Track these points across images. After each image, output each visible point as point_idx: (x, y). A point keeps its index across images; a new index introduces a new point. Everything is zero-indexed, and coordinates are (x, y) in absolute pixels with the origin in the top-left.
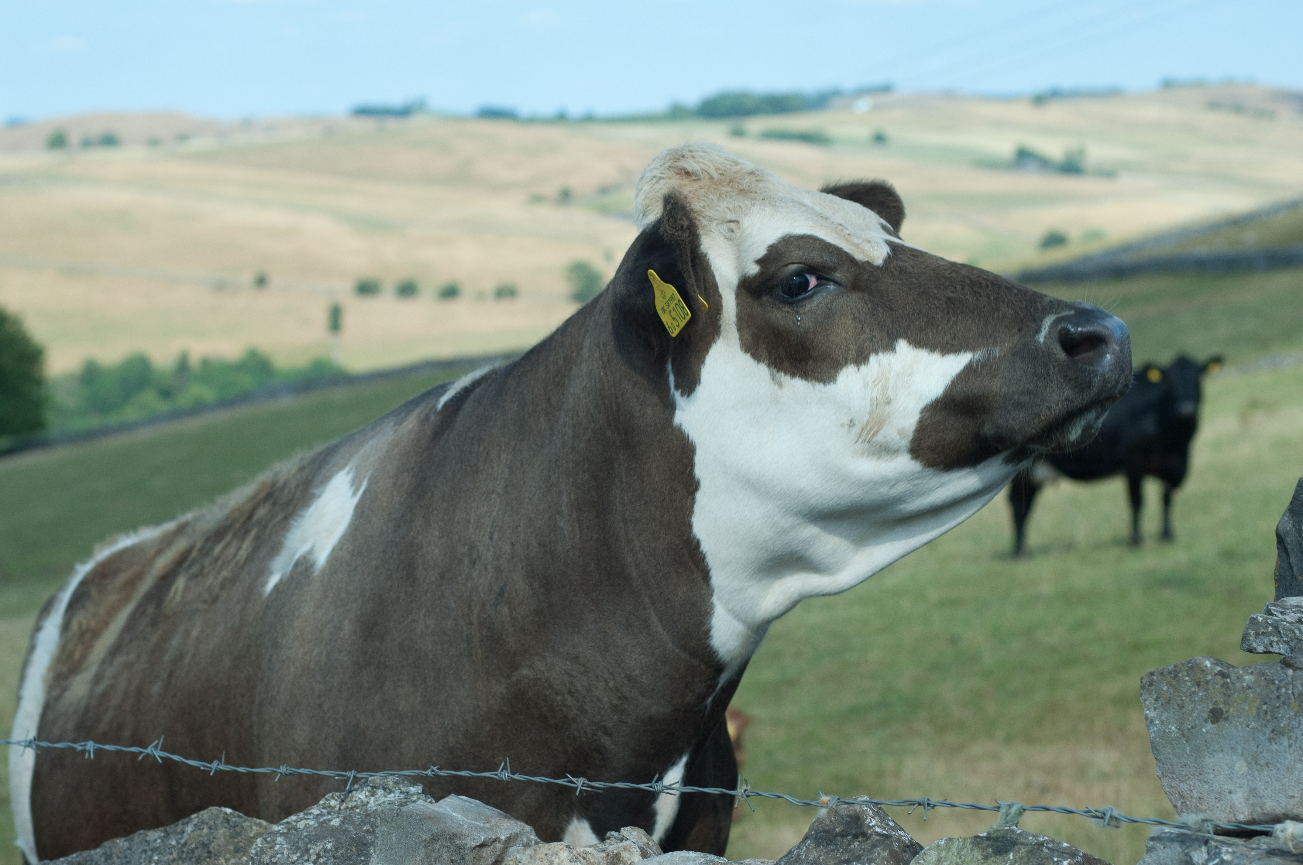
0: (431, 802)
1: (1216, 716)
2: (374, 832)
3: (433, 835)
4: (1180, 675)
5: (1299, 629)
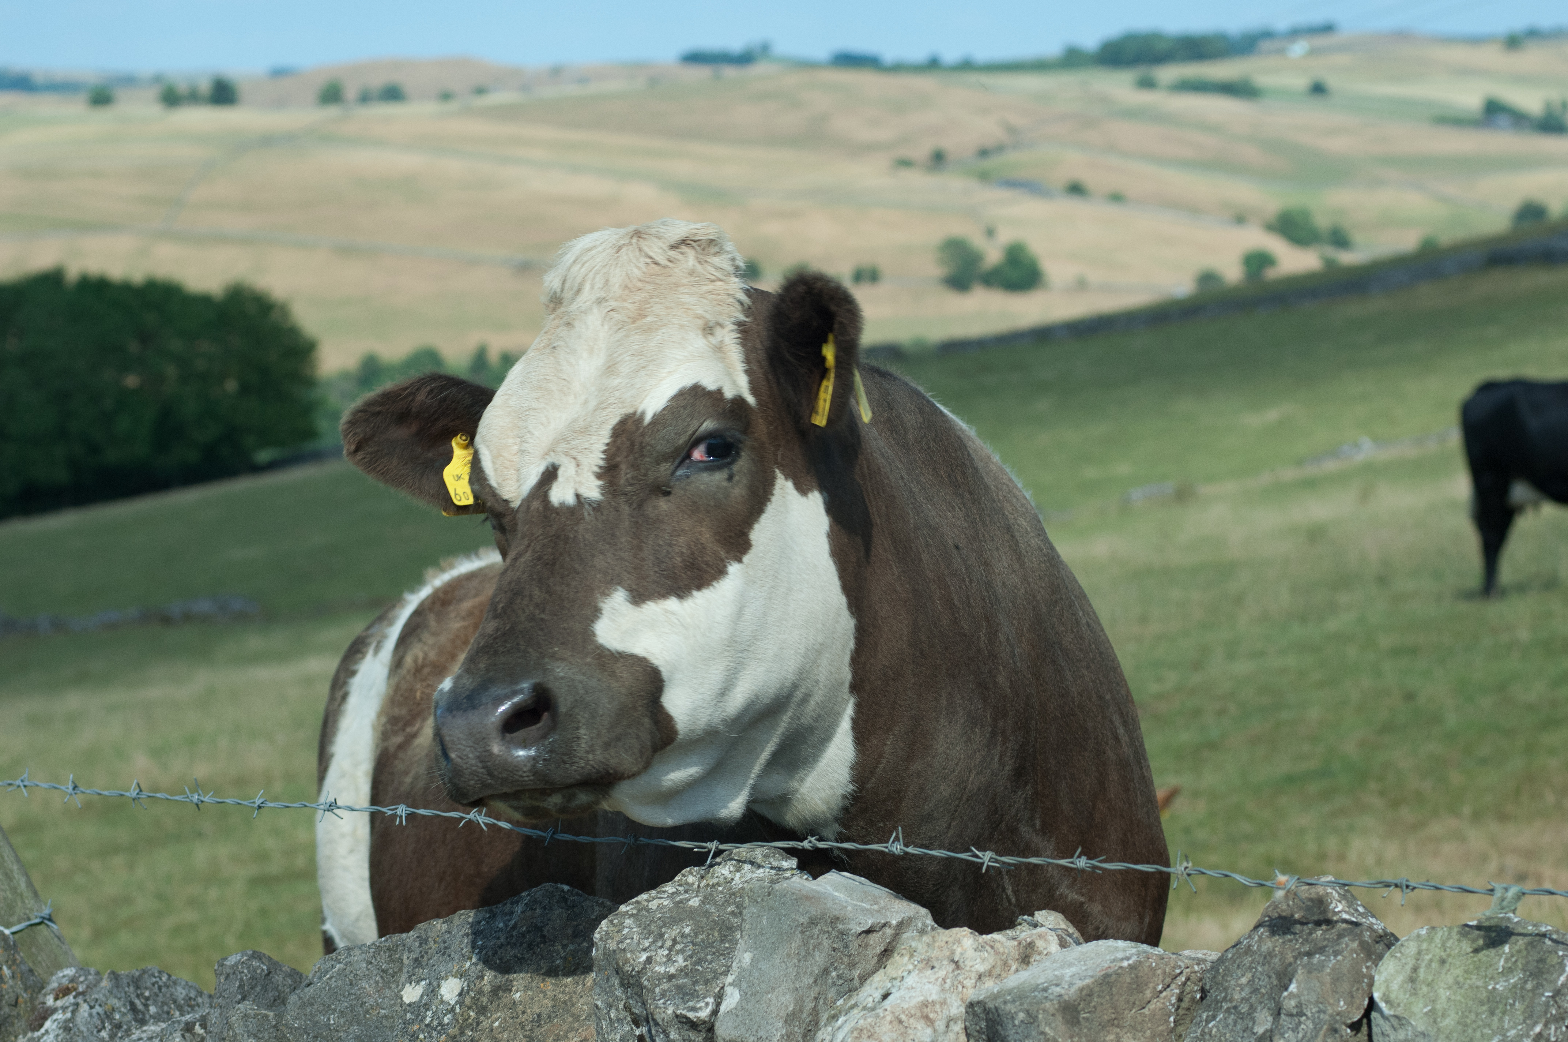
0: (807, 879)
2: (741, 913)
3: (811, 918)
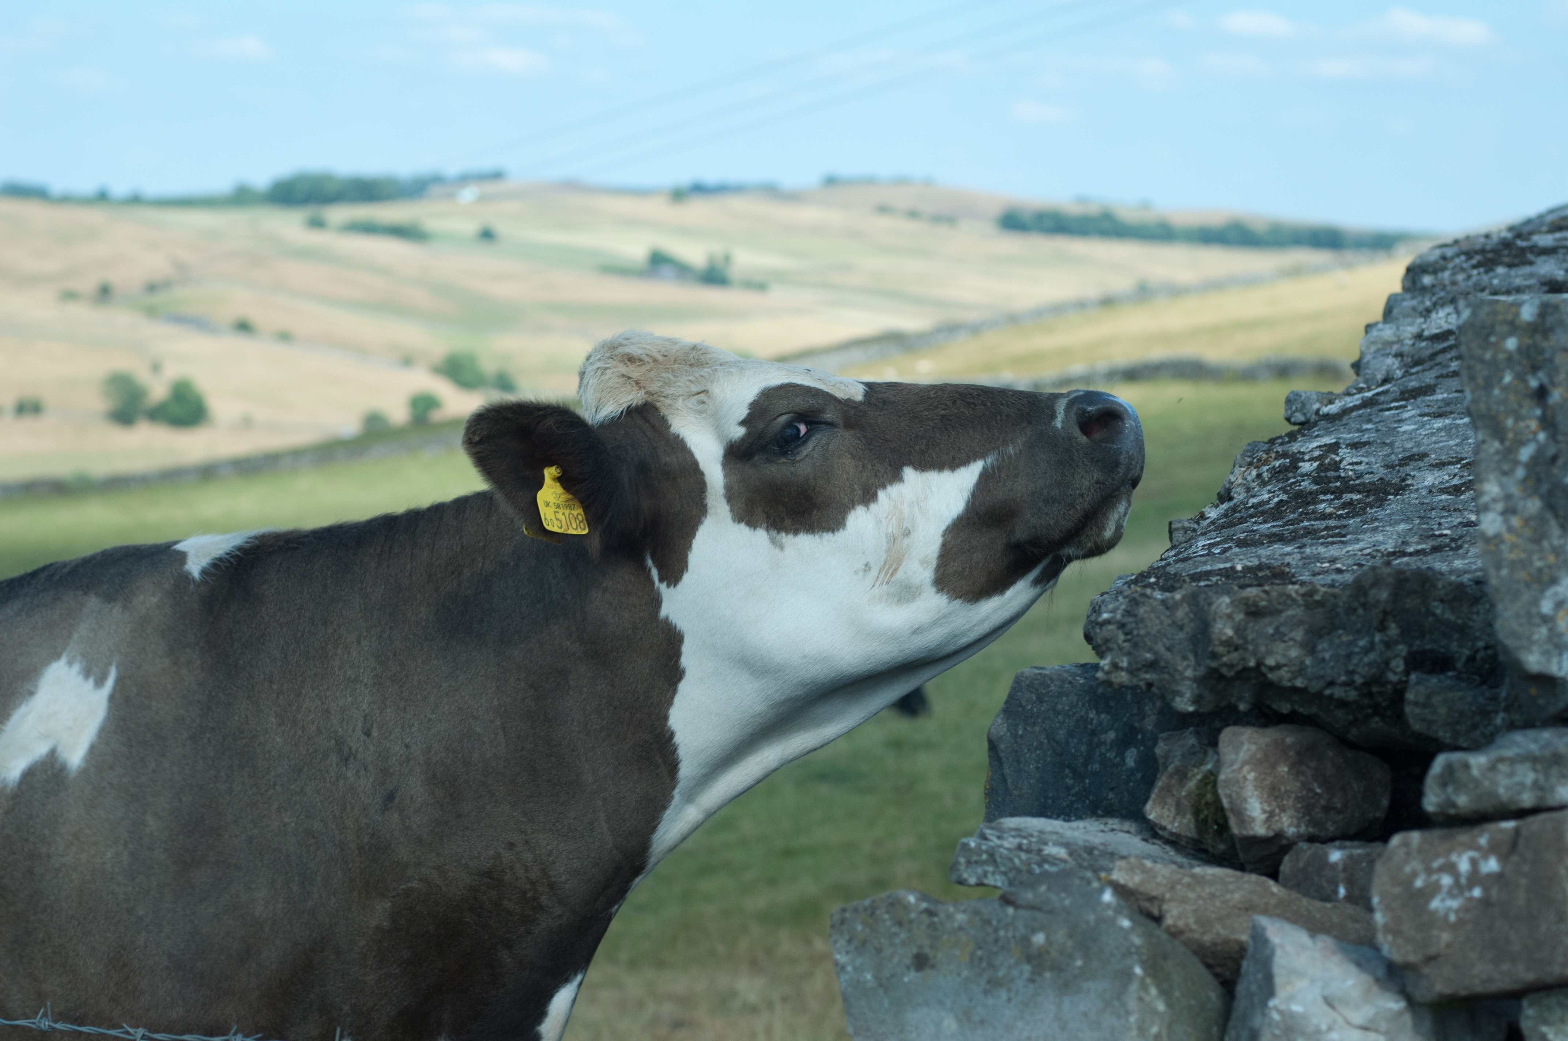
1: (921, 962)
4: (878, 912)
5: (1019, 857)
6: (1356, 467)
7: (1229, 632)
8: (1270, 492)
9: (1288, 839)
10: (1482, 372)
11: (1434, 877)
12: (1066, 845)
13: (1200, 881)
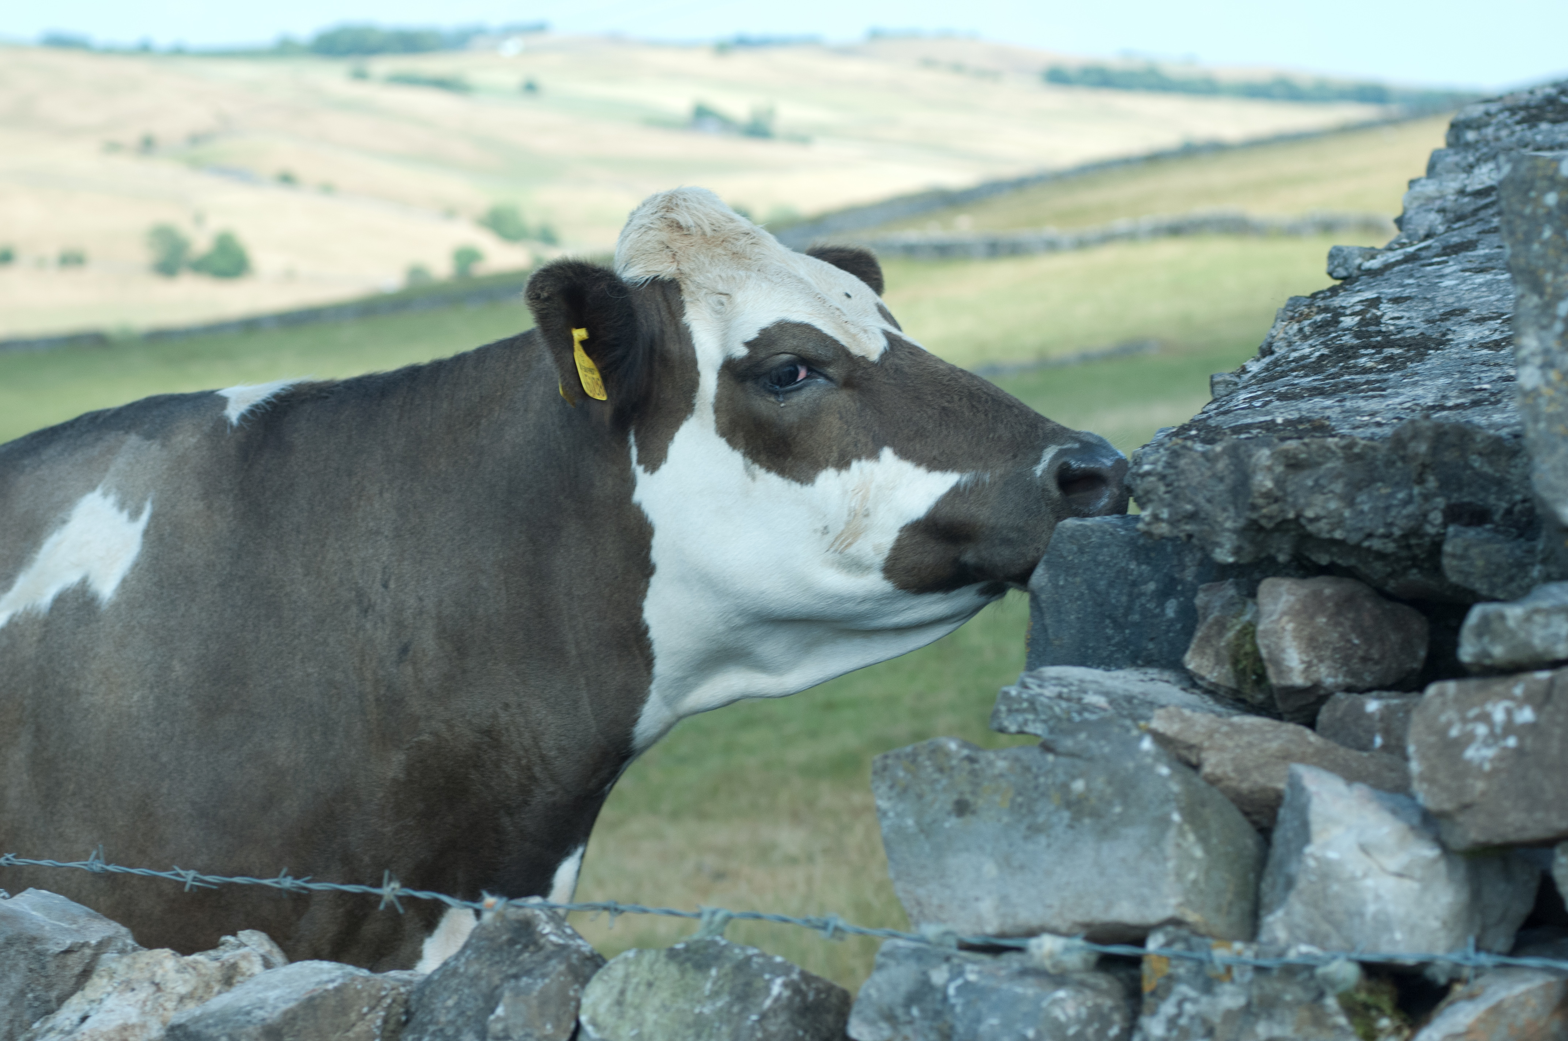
1: (962, 808)
3: (7, 939)
4: (920, 759)
5: (1059, 705)
6: (1397, 322)
7: (1269, 484)
8: (1311, 346)
9: (1325, 689)
10: (1522, 227)
11: (1469, 727)
12: (1106, 694)
13: (1238, 730)
